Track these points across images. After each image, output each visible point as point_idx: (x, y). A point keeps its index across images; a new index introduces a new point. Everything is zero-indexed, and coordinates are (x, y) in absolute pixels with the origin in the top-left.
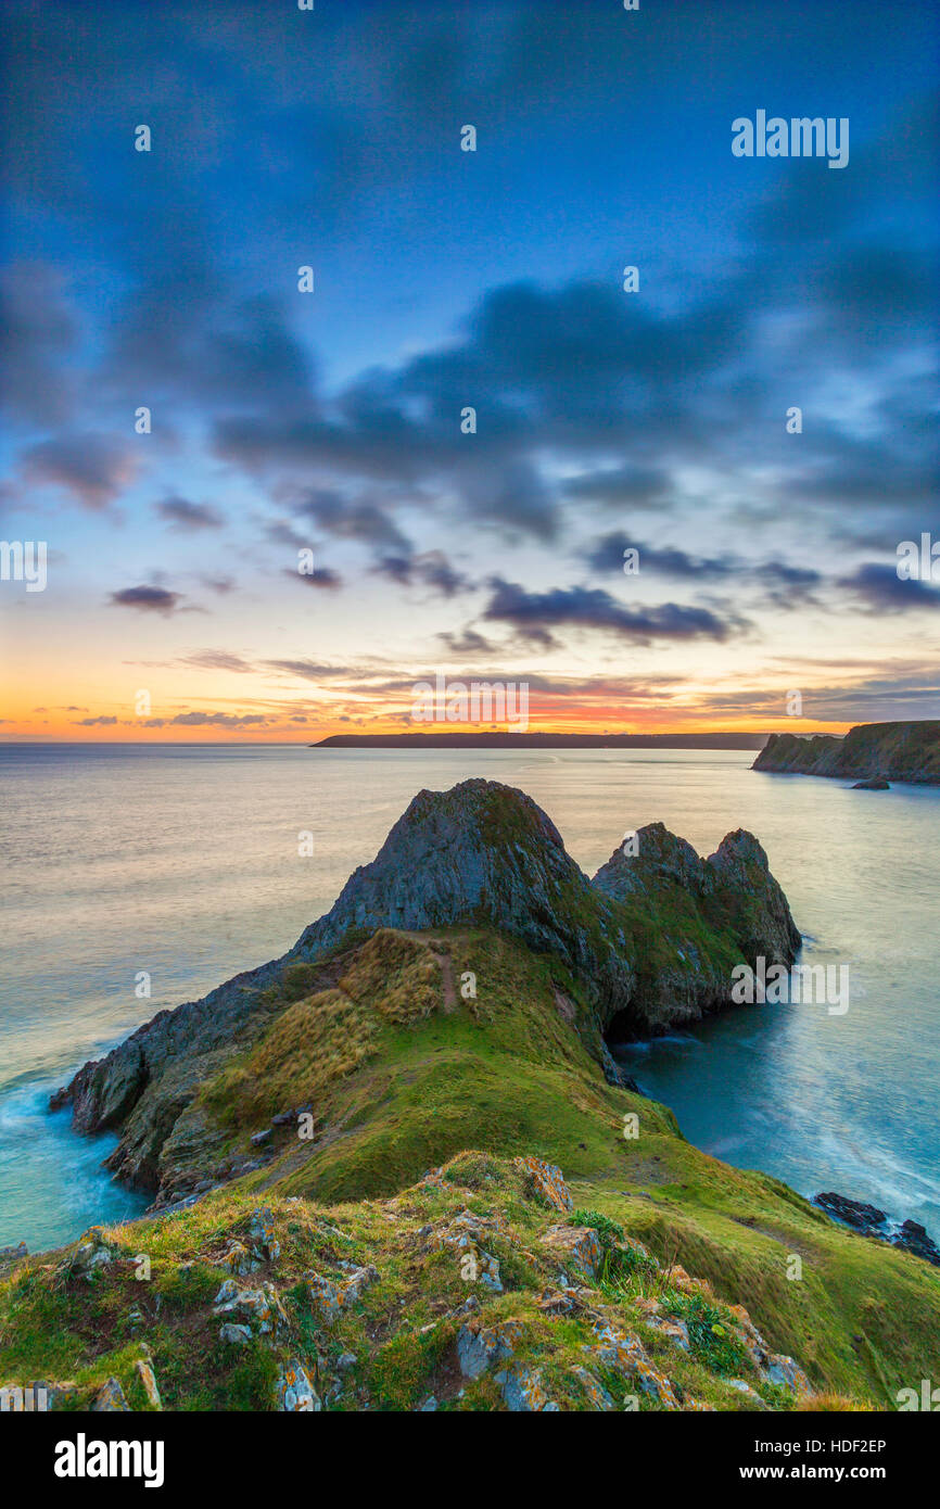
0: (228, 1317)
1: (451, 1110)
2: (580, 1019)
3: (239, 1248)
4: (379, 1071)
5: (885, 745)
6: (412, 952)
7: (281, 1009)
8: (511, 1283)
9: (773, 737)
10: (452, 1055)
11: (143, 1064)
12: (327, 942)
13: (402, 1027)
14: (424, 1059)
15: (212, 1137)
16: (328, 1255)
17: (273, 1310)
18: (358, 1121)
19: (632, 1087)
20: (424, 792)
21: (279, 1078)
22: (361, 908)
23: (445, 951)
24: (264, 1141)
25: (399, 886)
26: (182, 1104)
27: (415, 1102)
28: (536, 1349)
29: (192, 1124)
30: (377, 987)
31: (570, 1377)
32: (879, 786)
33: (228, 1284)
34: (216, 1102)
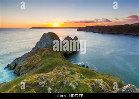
0: (41, 85)
1: (50, 63)
2: (61, 54)
3: (40, 79)
4: (42, 61)
5: (88, 28)
6: (45, 50)
7: (31, 57)
8: (66, 77)
9: (79, 27)
10: (50, 59)
11: (15, 63)
12: (35, 50)
13: (44, 57)
14: (47, 59)
15: (25, 69)
16: (48, 78)
17: (45, 83)
18: (41, 65)
19: (66, 59)
20: (44, 34)
21: (32, 63)
22: (38, 46)
23: (48, 49)
24: (31, 68)
25: (42, 44)
26: (21, 67)
27: (46, 63)
28: (71, 81)
29: (23, 68)
30: (41, 54)
31: (74, 83)
32: (88, 32)
33: (40, 82)
34: (25, 66)
